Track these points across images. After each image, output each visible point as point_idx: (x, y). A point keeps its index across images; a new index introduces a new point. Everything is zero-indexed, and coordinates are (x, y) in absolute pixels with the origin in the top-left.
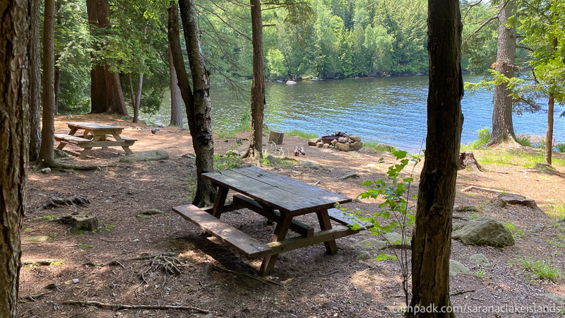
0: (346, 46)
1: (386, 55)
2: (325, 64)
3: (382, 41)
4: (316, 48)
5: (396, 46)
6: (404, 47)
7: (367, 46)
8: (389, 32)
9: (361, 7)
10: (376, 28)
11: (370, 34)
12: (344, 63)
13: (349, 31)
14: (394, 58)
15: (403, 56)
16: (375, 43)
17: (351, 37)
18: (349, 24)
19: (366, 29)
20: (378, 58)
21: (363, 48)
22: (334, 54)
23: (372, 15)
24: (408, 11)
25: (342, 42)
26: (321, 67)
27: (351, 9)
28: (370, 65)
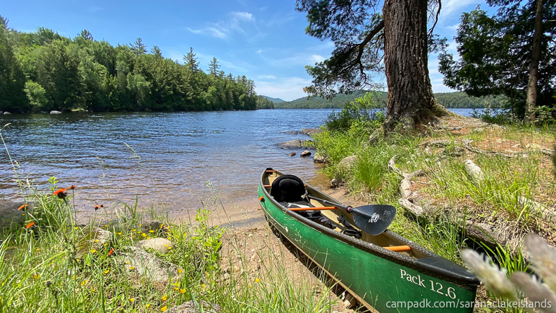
0: (112, 87)
1: (146, 96)
2: (94, 100)
3: (141, 85)
4: (82, 86)
5: (153, 89)
6: (159, 91)
7: (130, 88)
8: (147, 80)
9: (121, 60)
10: (135, 77)
11: (131, 79)
12: (112, 100)
13: (113, 76)
14: (152, 98)
15: (160, 98)
16: (136, 87)
17: (115, 81)
18: (112, 71)
19: (128, 76)
20: (140, 97)
21: (127, 89)
22: (101, 92)
23: (132, 68)
24: (159, 68)
25: (108, 83)
26: (90, 101)
27: (114, 62)
28: (135, 102)
